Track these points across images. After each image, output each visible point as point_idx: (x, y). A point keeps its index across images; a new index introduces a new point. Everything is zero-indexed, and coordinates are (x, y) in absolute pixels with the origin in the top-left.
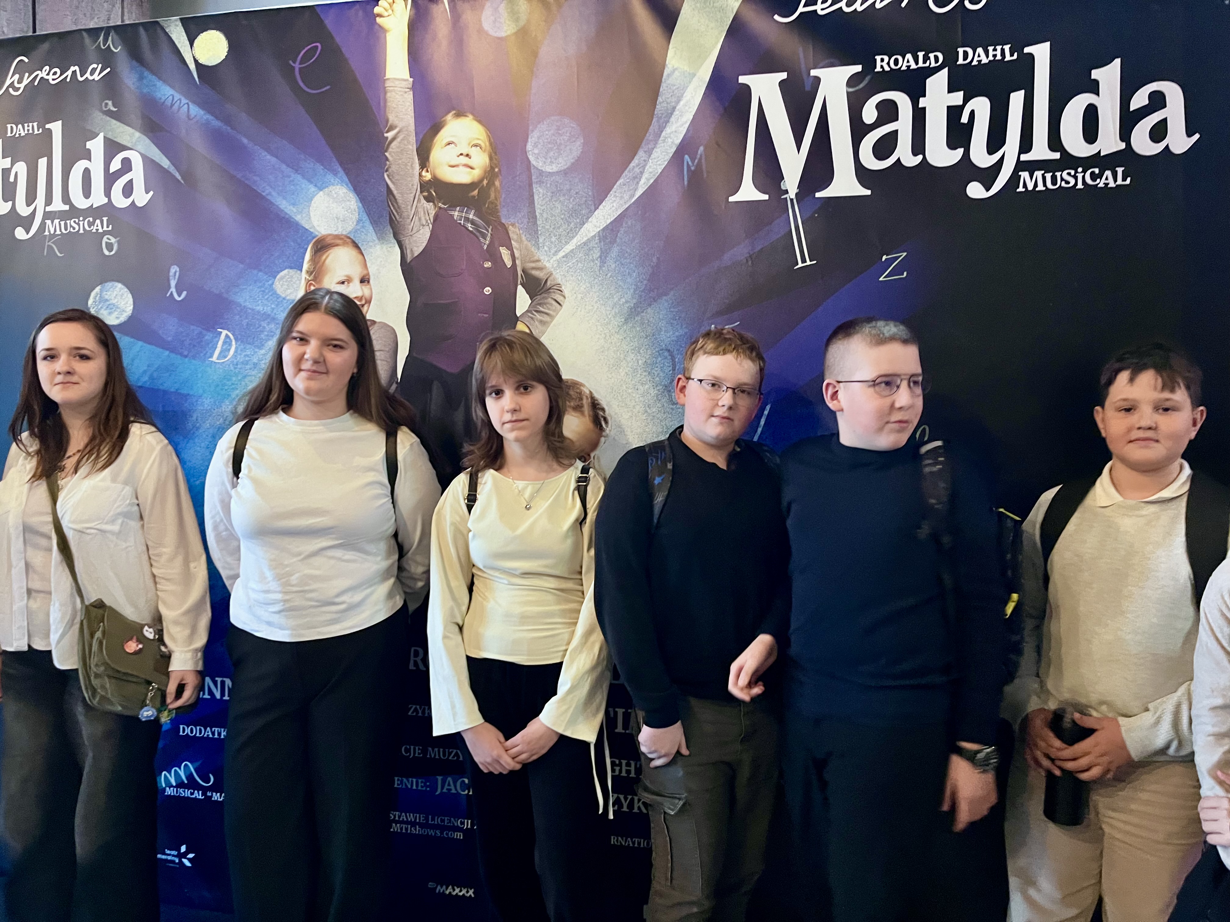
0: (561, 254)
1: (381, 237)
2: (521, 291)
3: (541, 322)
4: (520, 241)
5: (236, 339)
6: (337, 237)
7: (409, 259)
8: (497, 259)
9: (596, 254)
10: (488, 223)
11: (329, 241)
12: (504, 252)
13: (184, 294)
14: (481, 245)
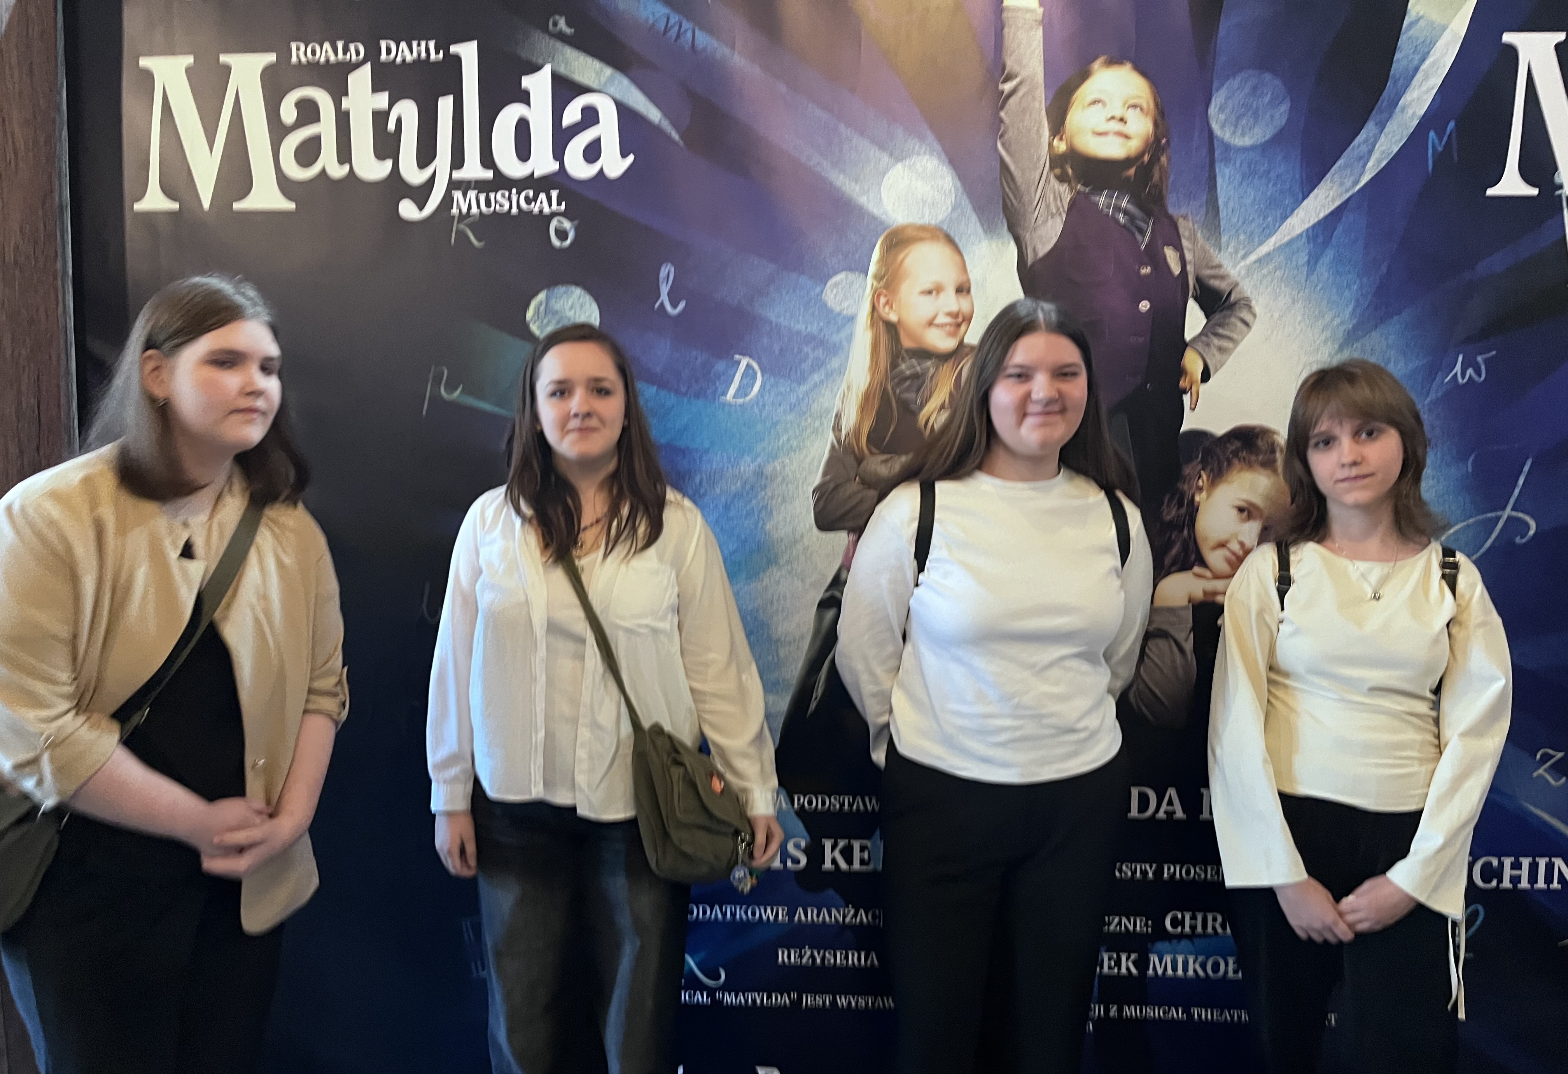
0: (1253, 257)
1: (989, 228)
2: (1193, 308)
3: (1220, 349)
4: (1193, 239)
5: (763, 373)
6: (923, 228)
7: (1030, 260)
8: (1160, 264)
9: (1303, 258)
10: (1148, 214)
11: (910, 232)
12: (1170, 254)
13: (682, 305)
14: (1137, 244)
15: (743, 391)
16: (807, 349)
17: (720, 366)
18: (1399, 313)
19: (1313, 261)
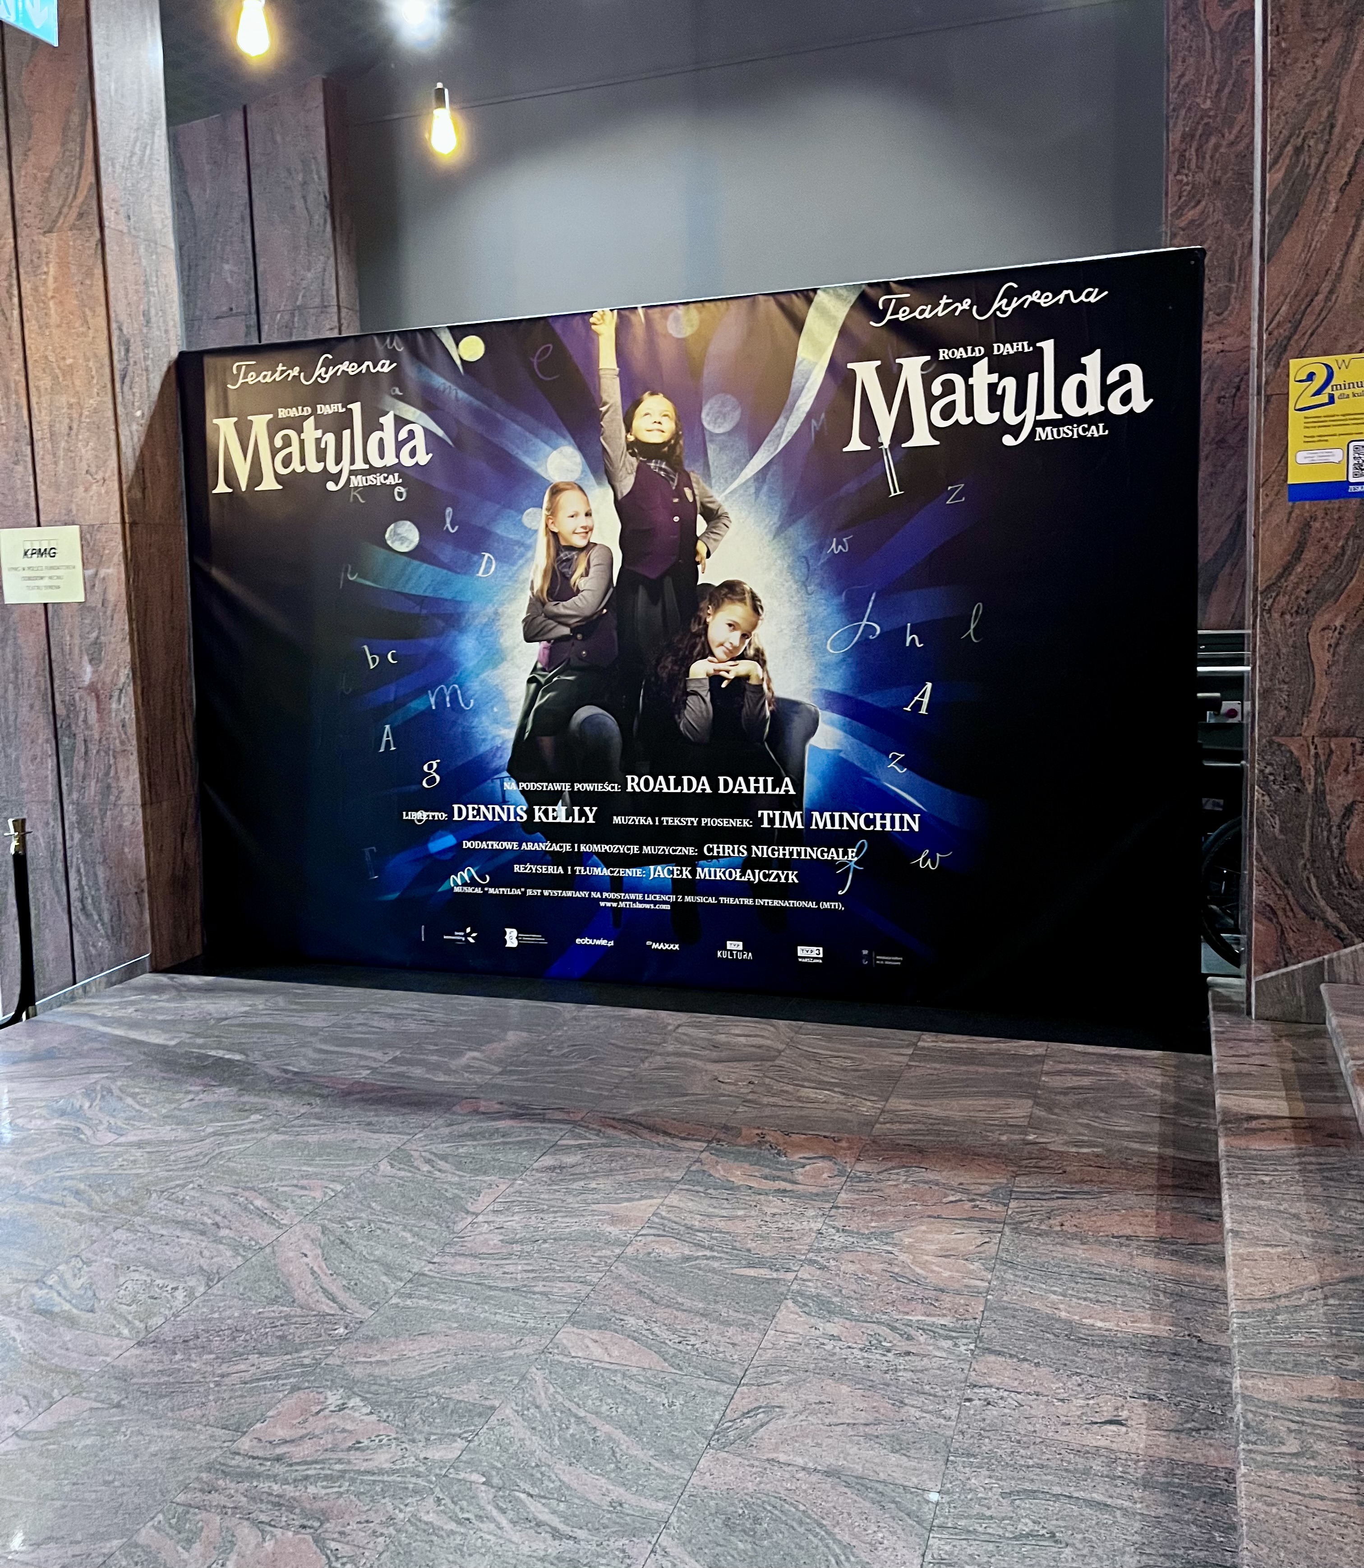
0: (728, 491)
1: (599, 483)
2: (700, 519)
3: (715, 540)
4: (698, 483)
5: (496, 559)
6: (568, 483)
7: (620, 497)
8: (683, 497)
9: (752, 490)
10: (675, 471)
11: (561, 486)
12: (687, 491)
13: (456, 528)
14: (670, 486)
15: (486, 571)
16: (516, 548)
17: (475, 558)
18: (802, 517)
19: (758, 491)
